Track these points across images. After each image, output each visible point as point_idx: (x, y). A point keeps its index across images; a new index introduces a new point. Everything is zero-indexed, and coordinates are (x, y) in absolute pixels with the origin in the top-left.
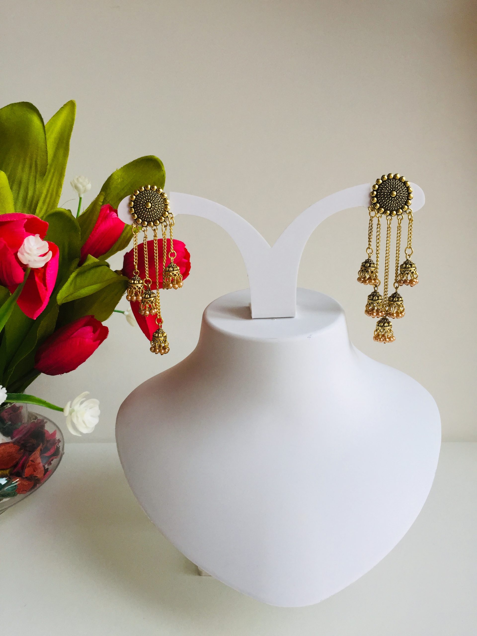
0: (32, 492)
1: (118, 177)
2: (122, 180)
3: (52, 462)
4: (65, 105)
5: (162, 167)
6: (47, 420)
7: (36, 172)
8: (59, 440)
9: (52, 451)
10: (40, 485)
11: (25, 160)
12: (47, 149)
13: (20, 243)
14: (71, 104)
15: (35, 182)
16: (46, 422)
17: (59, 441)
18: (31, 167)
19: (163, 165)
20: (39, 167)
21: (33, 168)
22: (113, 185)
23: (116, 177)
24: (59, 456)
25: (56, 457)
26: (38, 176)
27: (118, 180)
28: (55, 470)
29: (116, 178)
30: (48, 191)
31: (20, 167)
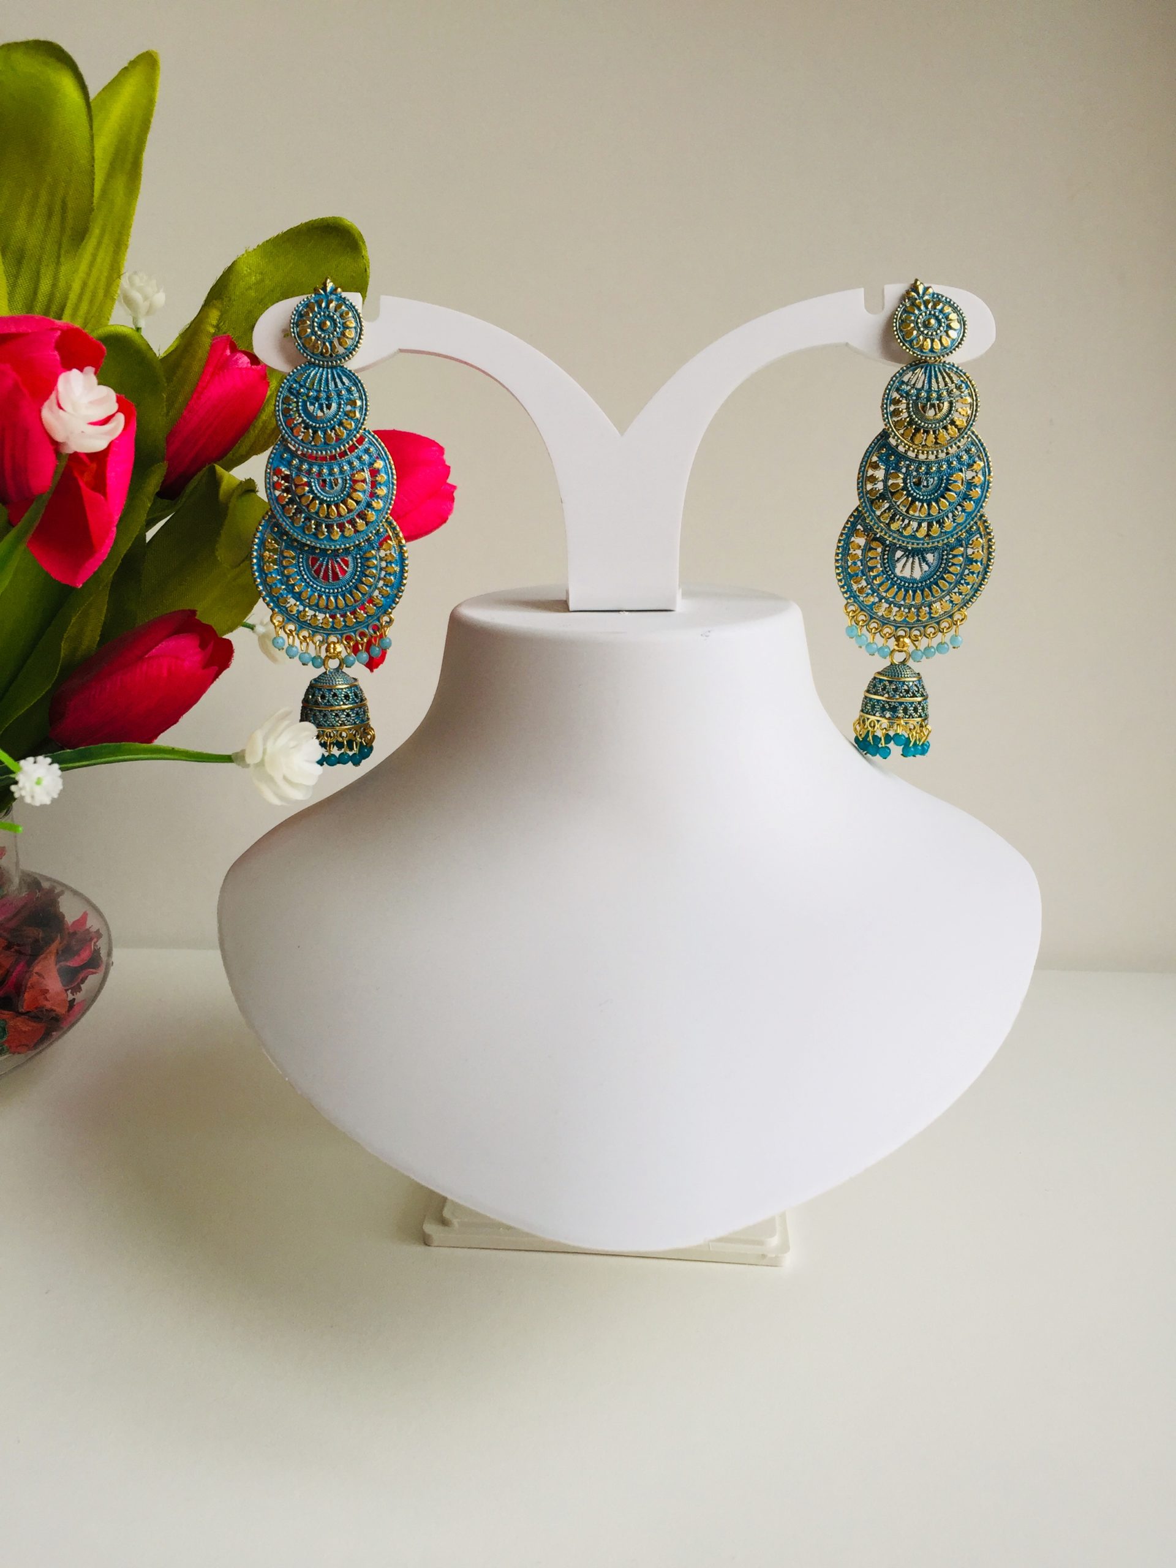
0: (40, 1052)
1: (248, 271)
2: (258, 278)
3: (82, 986)
4: (133, 63)
5: (363, 247)
6: (64, 888)
7: (63, 229)
8: (98, 931)
9: (85, 955)
10: (59, 1033)
11: (36, 196)
12: (93, 166)
13: (46, 388)
14: (147, 62)
15: (59, 257)
16: (62, 893)
17: (98, 934)
18: (50, 215)
19: (364, 243)
20: (70, 215)
21: (56, 219)
22: (238, 288)
23: (244, 269)
24: (103, 968)
25: (94, 970)
26: (65, 240)
27: (249, 277)
28: (93, 1000)
29: (245, 272)
30: (84, 285)
31: (23, 211)
